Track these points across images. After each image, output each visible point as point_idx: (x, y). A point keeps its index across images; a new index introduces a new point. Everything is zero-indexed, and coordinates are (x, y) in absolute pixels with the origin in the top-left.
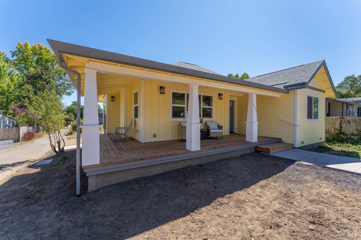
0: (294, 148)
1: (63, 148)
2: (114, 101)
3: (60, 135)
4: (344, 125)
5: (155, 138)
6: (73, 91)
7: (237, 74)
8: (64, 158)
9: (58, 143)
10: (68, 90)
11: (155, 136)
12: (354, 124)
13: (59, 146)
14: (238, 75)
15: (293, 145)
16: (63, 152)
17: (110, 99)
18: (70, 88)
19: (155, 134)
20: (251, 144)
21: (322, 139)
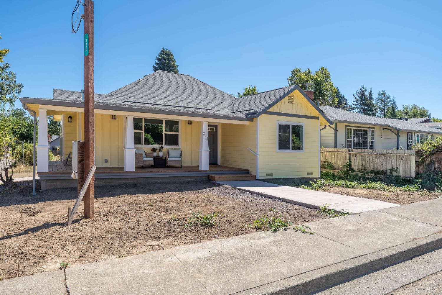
0: (256, 180)
1: (11, 177)
2: (71, 122)
3: (7, 161)
4: (353, 159)
5: (106, 163)
6: (16, 97)
7: (309, 69)
8: (14, 185)
9: (5, 171)
10: (8, 94)
11: (106, 161)
12: (360, 158)
13: (6, 174)
14: (309, 72)
15: (255, 176)
16: (11, 181)
17: (67, 119)
18: (11, 92)
19: (107, 160)
20: (199, 171)
21: (312, 175)
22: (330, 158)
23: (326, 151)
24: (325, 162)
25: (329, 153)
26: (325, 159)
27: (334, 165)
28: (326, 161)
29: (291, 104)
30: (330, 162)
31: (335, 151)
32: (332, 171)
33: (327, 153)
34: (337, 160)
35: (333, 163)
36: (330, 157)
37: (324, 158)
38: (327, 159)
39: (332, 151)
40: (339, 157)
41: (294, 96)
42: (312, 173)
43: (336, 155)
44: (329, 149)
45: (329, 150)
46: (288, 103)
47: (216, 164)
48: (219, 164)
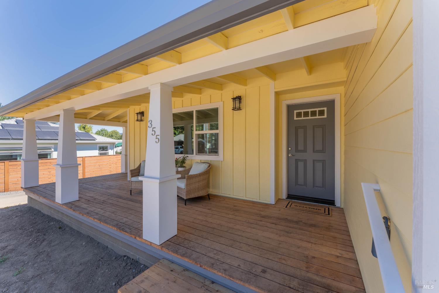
47: (332, 203)
48: (338, 203)
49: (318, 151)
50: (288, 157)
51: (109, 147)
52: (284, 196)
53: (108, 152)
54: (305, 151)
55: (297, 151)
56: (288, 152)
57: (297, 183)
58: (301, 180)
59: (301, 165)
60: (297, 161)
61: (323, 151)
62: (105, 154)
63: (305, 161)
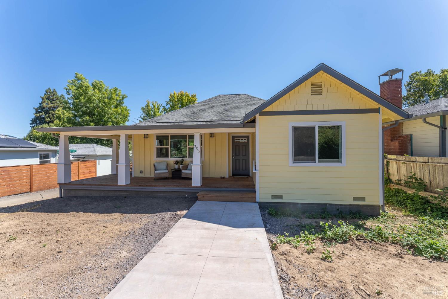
11: (141, 172)
21: (365, 201)
22: (420, 173)
23: (413, 162)
24: (411, 177)
25: (418, 165)
26: (411, 173)
27: (428, 184)
28: (413, 176)
29: (317, 97)
30: (421, 179)
31: (430, 161)
32: (422, 194)
33: (415, 165)
34: (435, 178)
35: (427, 180)
36: (420, 170)
37: (409, 172)
38: (415, 174)
39: (423, 161)
40: (438, 172)
41: (323, 84)
42: (365, 198)
43: (433, 168)
44: (417, 157)
45: (418, 160)
46: (312, 95)
47: (249, 175)
48: (251, 175)
49: (244, 156)
50: (232, 159)
51: (50, 155)
52: (231, 175)
53: (50, 160)
54: (239, 155)
55: (236, 155)
56: (233, 156)
57: (236, 169)
58: (237, 168)
59: (237, 161)
60: (236, 160)
61: (245, 156)
62: (46, 162)
63: (239, 160)
